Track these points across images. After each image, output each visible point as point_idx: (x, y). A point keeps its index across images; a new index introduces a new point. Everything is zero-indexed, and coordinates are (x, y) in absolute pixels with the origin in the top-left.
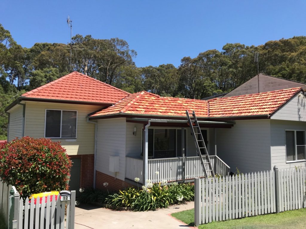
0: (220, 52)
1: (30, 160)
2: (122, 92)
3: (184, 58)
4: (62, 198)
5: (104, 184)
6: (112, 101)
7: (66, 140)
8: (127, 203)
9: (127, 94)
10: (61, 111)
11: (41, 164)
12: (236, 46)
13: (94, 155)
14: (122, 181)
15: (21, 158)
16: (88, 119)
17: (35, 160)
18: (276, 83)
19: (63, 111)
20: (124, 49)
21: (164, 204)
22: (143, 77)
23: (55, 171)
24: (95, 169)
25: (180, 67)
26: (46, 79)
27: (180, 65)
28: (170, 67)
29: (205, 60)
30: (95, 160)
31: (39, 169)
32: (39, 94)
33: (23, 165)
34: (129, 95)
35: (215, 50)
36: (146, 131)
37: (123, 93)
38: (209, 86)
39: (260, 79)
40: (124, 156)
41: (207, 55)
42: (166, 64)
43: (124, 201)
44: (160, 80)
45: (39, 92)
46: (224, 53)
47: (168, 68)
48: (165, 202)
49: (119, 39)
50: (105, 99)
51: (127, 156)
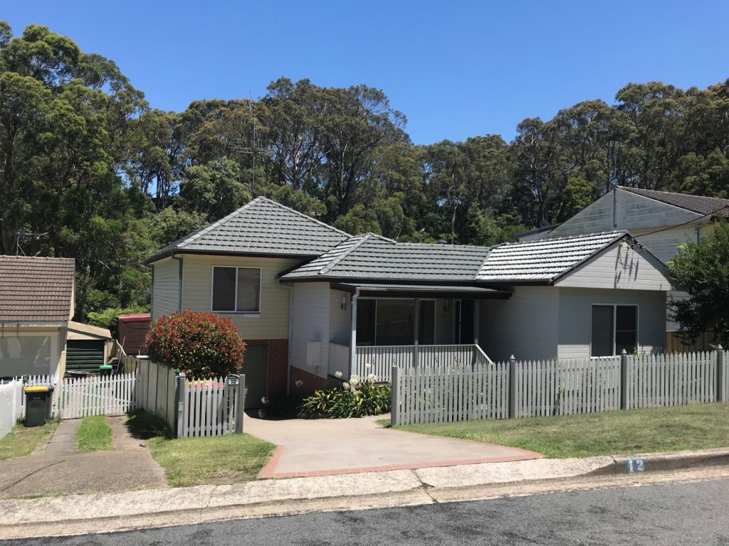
0: (610, 106)
1: (193, 339)
2: (337, 232)
3: (525, 121)
4: (230, 381)
5: (297, 383)
6: (317, 250)
7: (245, 315)
8: (324, 408)
9: (345, 236)
10: (235, 268)
11: (207, 345)
12: (651, 89)
13: (288, 340)
14: (324, 379)
15: (183, 337)
16: (278, 281)
17: (199, 339)
18: (644, 207)
19: (239, 268)
20: (378, 110)
21: (373, 409)
22: (428, 168)
23: (223, 354)
24: (289, 363)
25: (514, 143)
26: (214, 185)
27: (514, 139)
28: (494, 141)
29: (575, 126)
30: (289, 349)
31: (204, 351)
32: (203, 242)
33: (186, 345)
34: (349, 238)
35: (599, 101)
36: (354, 304)
37: (338, 234)
38: (580, 191)
39: (617, 198)
40: (327, 341)
41: (578, 114)
42: (483, 135)
43: (321, 405)
44: (468, 176)
45: (203, 239)
46: (621, 108)
47: (489, 146)
48: (376, 407)
49: (369, 86)
50: (306, 247)
51: (330, 342)
